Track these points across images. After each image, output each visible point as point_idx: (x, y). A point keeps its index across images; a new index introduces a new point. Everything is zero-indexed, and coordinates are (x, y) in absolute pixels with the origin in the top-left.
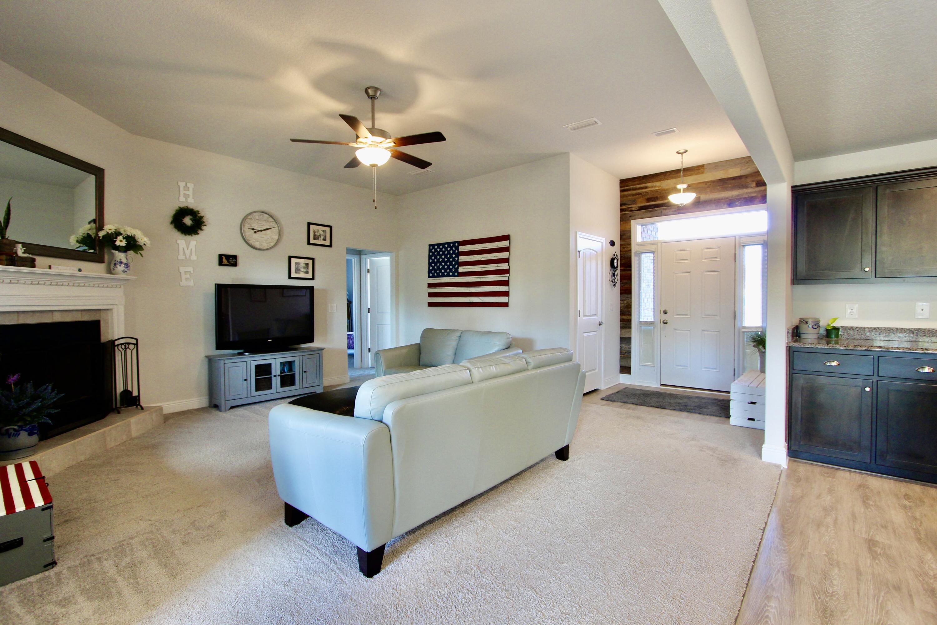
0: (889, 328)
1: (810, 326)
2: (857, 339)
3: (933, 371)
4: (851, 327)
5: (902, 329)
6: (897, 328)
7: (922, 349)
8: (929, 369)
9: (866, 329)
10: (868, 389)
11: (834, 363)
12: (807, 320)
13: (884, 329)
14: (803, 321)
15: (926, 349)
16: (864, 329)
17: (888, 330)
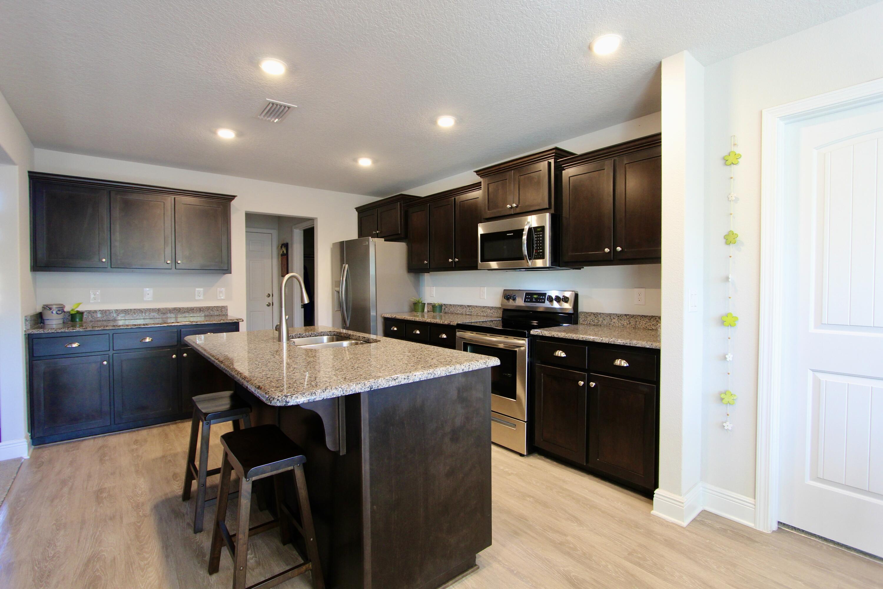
0: (125, 309)
1: (54, 312)
2: (100, 321)
3: (152, 340)
4: (95, 311)
5: (135, 309)
6: (131, 309)
7: (144, 324)
8: (149, 339)
9: (108, 312)
10: (105, 363)
11: (75, 345)
12: (50, 307)
13: (121, 311)
14: (47, 307)
15: (146, 324)
16: (106, 311)
17: (125, 311)
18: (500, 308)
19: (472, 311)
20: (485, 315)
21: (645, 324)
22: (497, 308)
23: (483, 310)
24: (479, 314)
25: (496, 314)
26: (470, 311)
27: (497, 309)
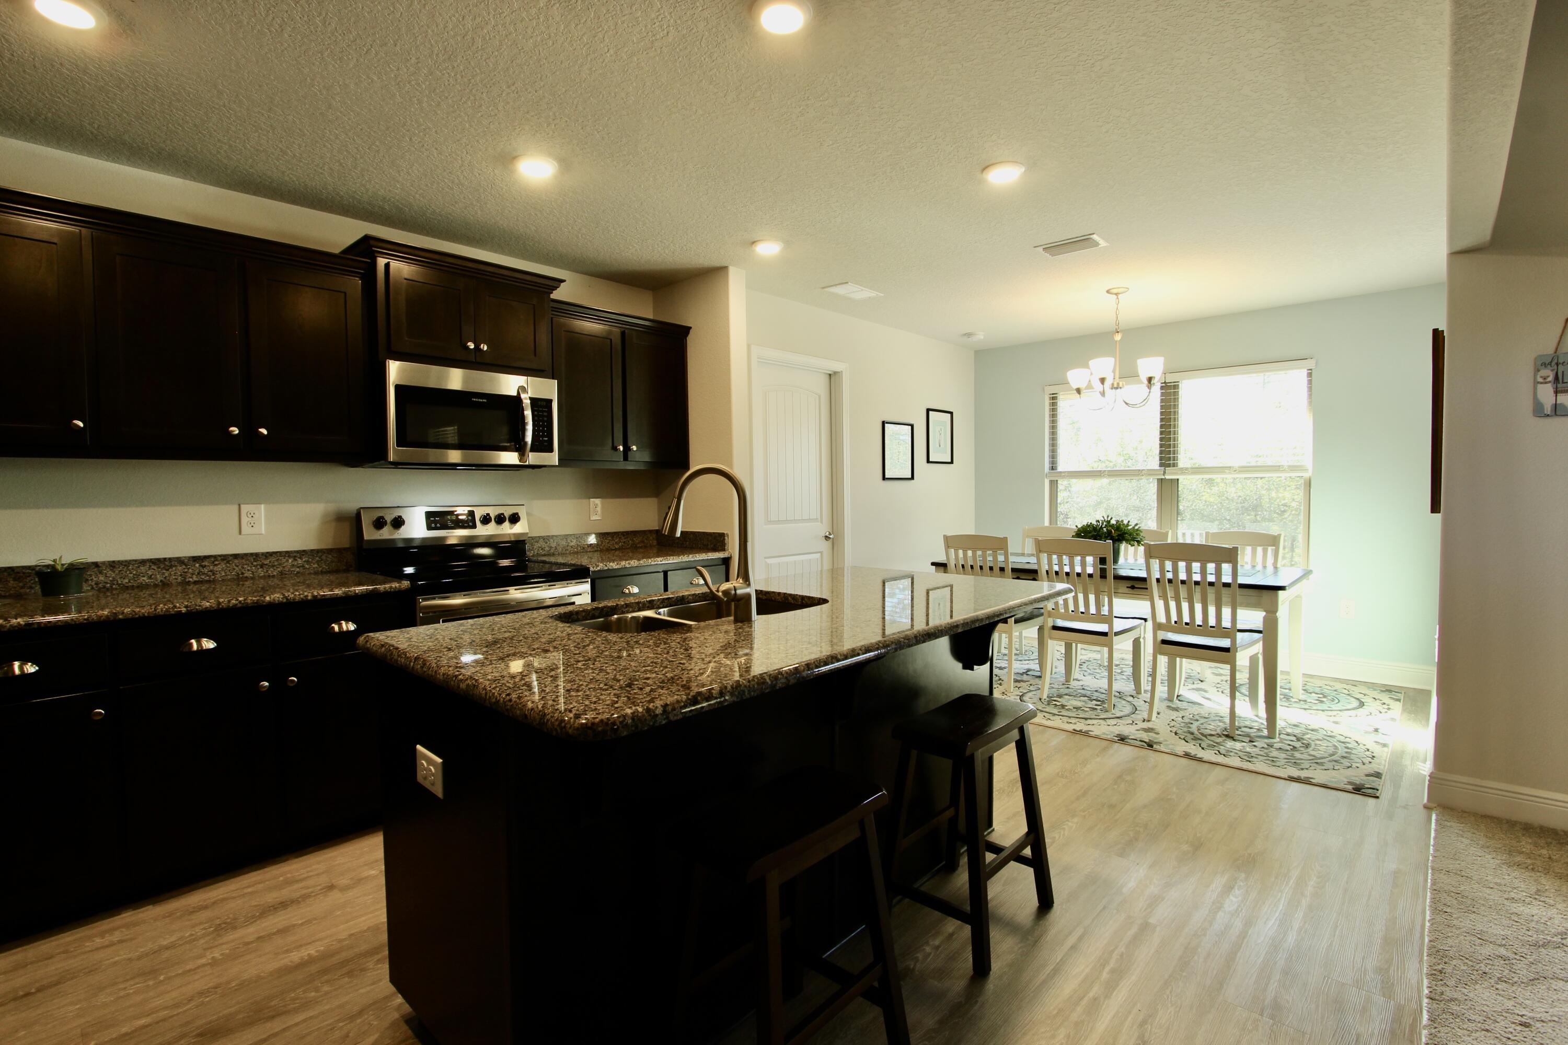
18: (329, 551)
19: (216, 568)
20: (275, 574)
21: (608, 543)
22: (318, 551)
23: (267, 562)
24: (248, 574)
25: (316, 565)
26: (206, 570)
27: (320, 554)
